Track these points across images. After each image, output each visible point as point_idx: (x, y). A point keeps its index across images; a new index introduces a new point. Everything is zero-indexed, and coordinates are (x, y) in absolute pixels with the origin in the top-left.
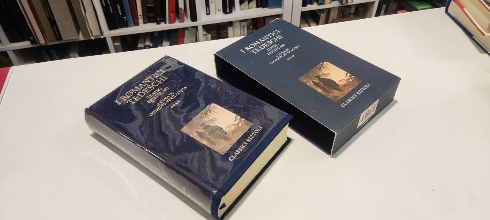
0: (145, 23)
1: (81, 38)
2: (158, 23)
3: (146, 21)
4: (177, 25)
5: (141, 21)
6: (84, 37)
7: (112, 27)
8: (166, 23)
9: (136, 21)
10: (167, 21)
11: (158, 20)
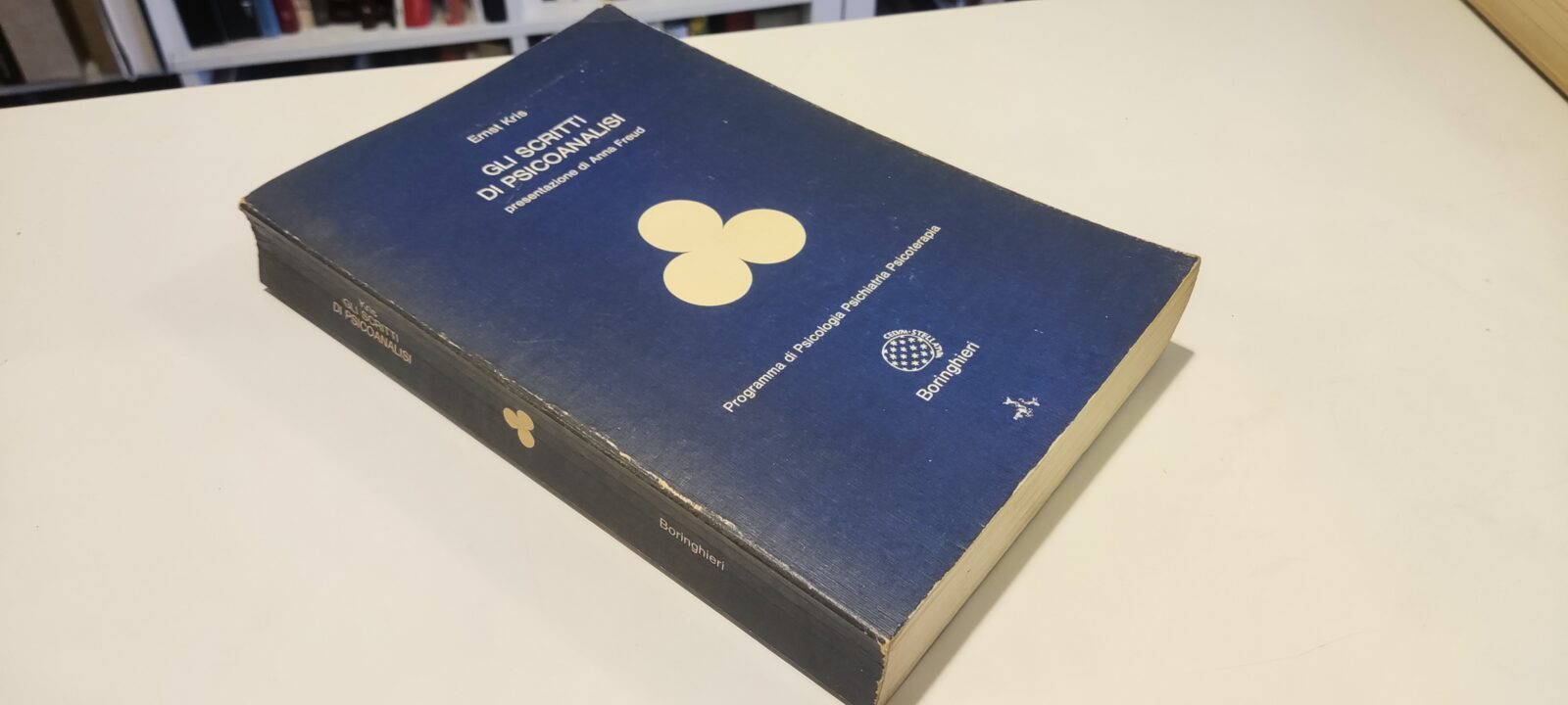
0: (319, 22)
1: (93, 75)
2: (369, 23)
3: (324, 15)
4: (437, 33)
5: (305, 16)
6: (103, 70)
7: (200, 34)
8: (393, 24)
9: (286, 15)
10: (400, 18)
11: (366, 15)
